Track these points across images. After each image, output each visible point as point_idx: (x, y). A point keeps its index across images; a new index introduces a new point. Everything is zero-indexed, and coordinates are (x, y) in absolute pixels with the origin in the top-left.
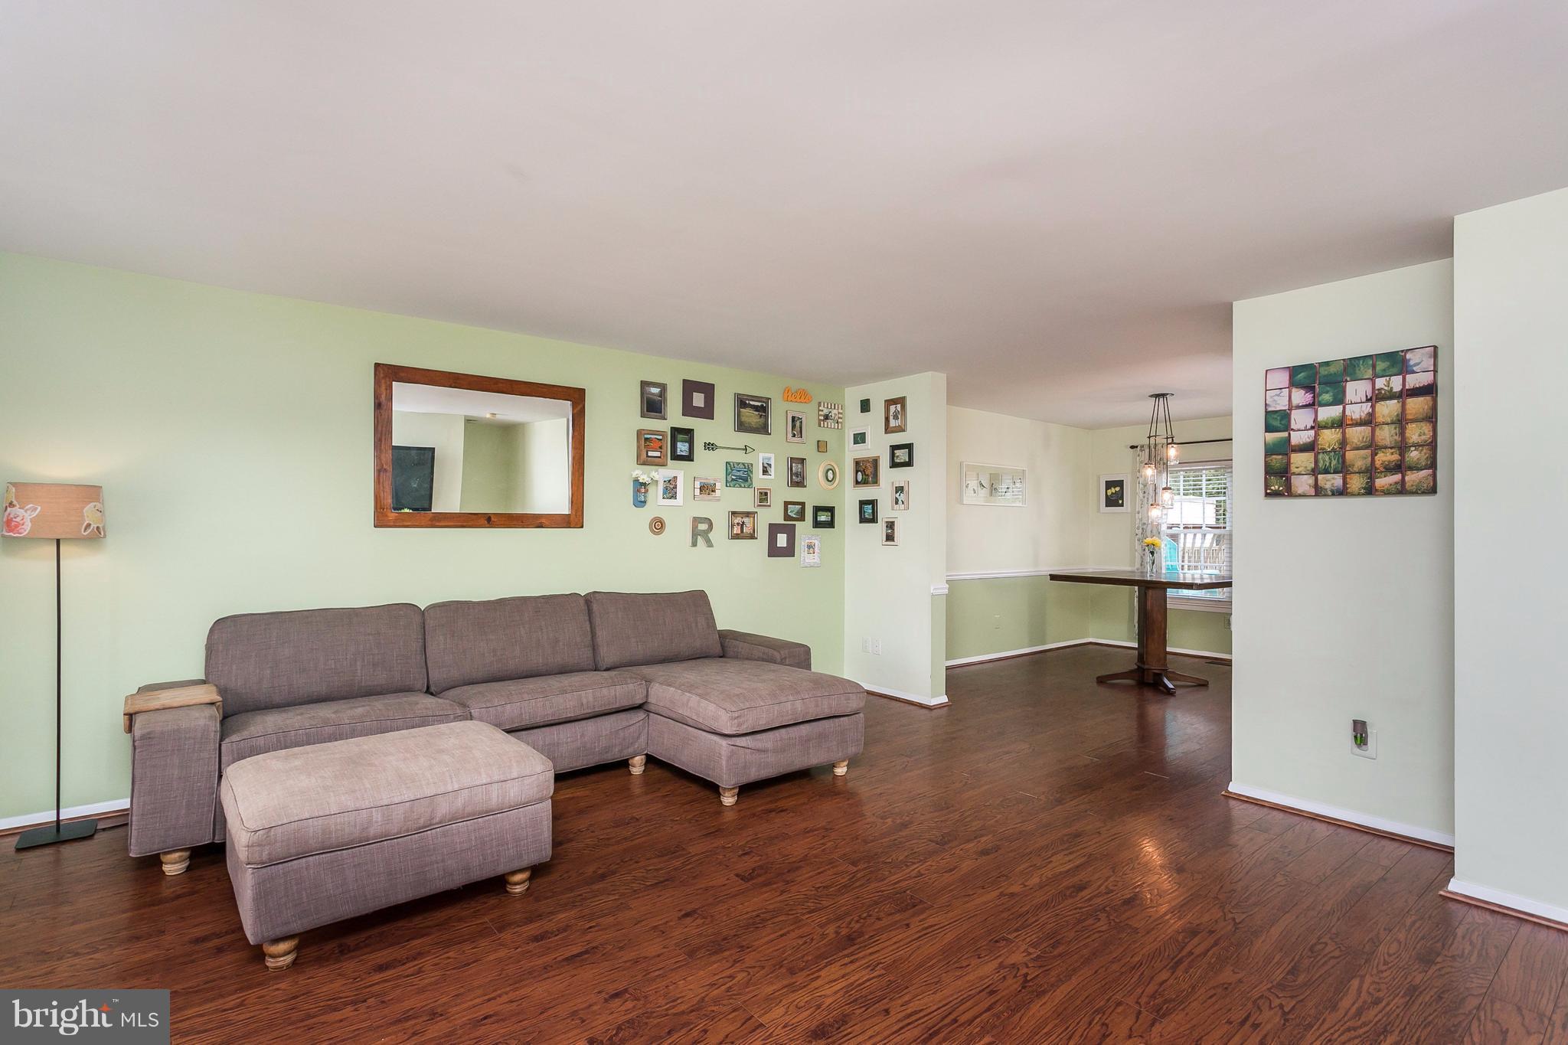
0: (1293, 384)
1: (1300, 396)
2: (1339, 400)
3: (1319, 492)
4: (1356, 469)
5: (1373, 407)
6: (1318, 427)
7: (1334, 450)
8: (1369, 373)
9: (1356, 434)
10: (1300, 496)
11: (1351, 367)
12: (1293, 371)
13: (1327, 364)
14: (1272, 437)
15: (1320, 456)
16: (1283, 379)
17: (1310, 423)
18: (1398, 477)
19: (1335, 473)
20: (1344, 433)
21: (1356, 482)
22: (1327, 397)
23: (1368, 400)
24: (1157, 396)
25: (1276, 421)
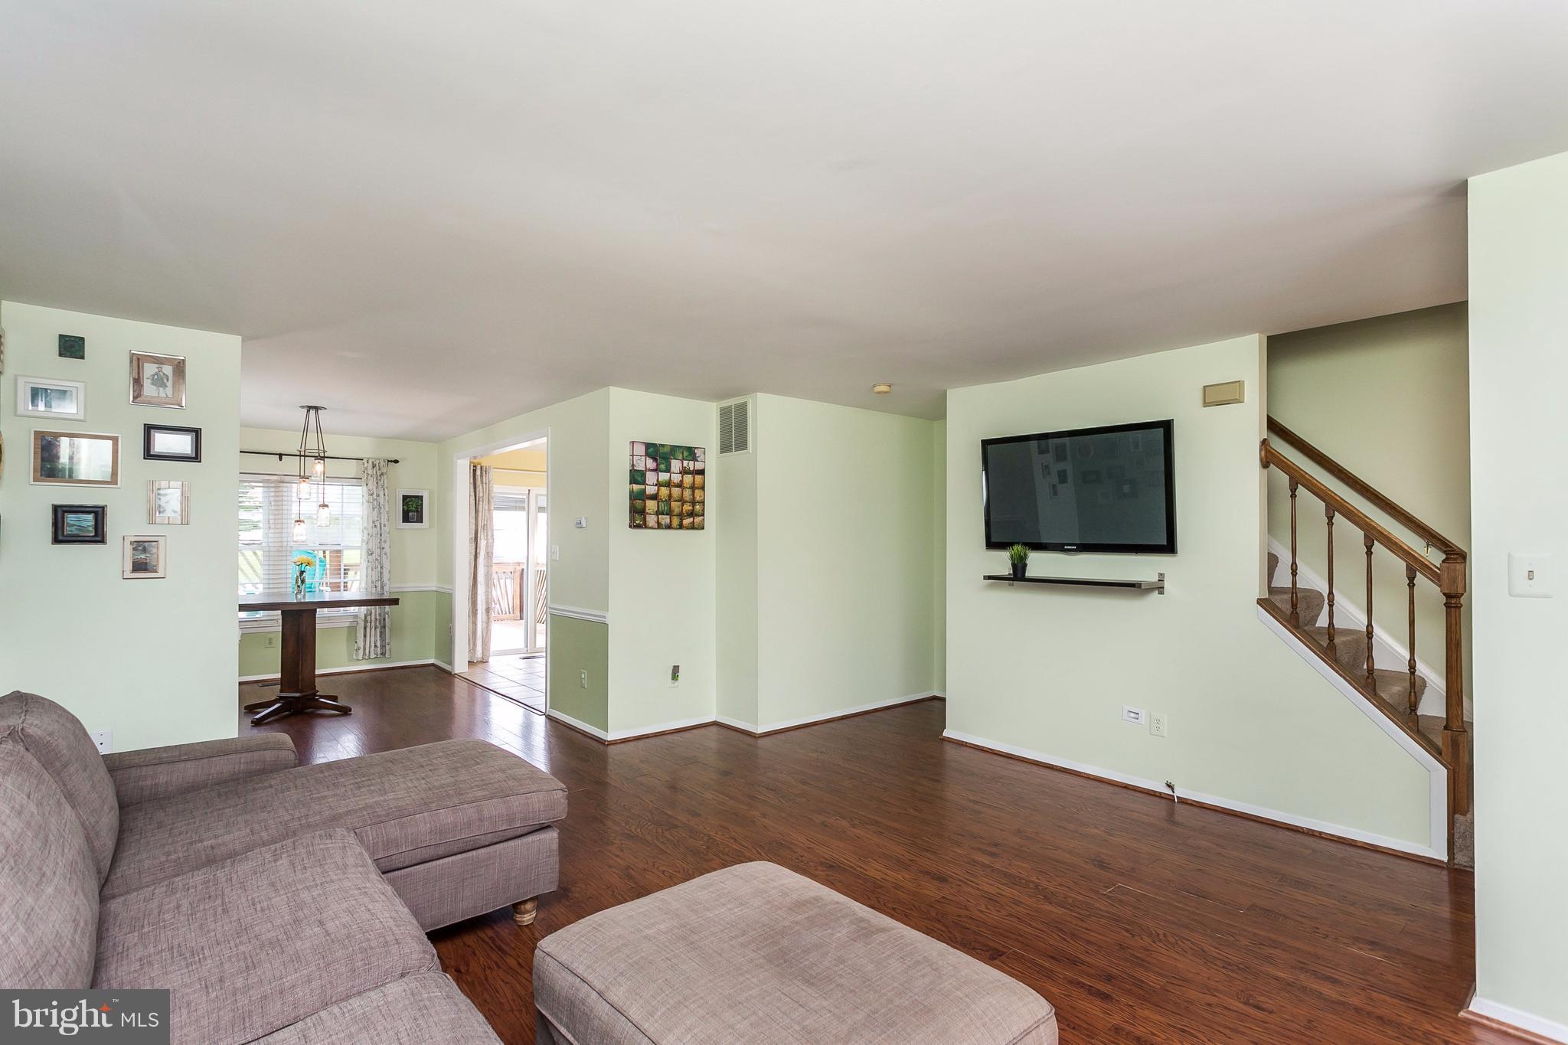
0: (647, 454)
1: (651, 464)
2: (668, 470)
3: (659, 526)
4: (675, 513)
5: (682, 477)
6: (659, 484)
7: (666, 500)
8: (681, 458)
9: (676, 491)
10: (650, 528)
11: (674, 449)
12: (648, 446)
13: (663, 446)
14: (636, 487)
15: (660, 503)
16: (640, 450)
17: (655, 482)
18: (692, 519)
19: (667, 514)
20: (670, 491)
21: (676, 521)
22: (663, 467)
23: (680, 473)
24: (310, 408)
25: (637, 477)
